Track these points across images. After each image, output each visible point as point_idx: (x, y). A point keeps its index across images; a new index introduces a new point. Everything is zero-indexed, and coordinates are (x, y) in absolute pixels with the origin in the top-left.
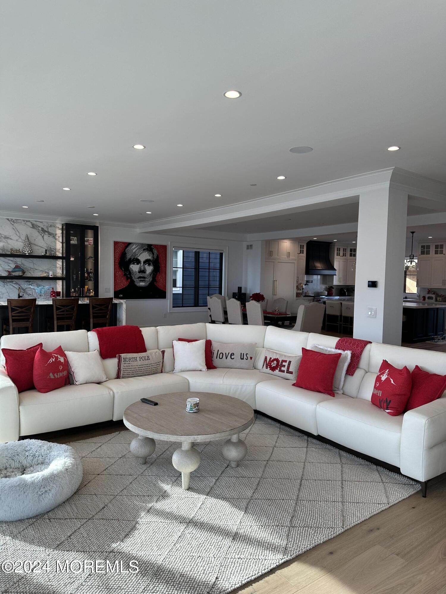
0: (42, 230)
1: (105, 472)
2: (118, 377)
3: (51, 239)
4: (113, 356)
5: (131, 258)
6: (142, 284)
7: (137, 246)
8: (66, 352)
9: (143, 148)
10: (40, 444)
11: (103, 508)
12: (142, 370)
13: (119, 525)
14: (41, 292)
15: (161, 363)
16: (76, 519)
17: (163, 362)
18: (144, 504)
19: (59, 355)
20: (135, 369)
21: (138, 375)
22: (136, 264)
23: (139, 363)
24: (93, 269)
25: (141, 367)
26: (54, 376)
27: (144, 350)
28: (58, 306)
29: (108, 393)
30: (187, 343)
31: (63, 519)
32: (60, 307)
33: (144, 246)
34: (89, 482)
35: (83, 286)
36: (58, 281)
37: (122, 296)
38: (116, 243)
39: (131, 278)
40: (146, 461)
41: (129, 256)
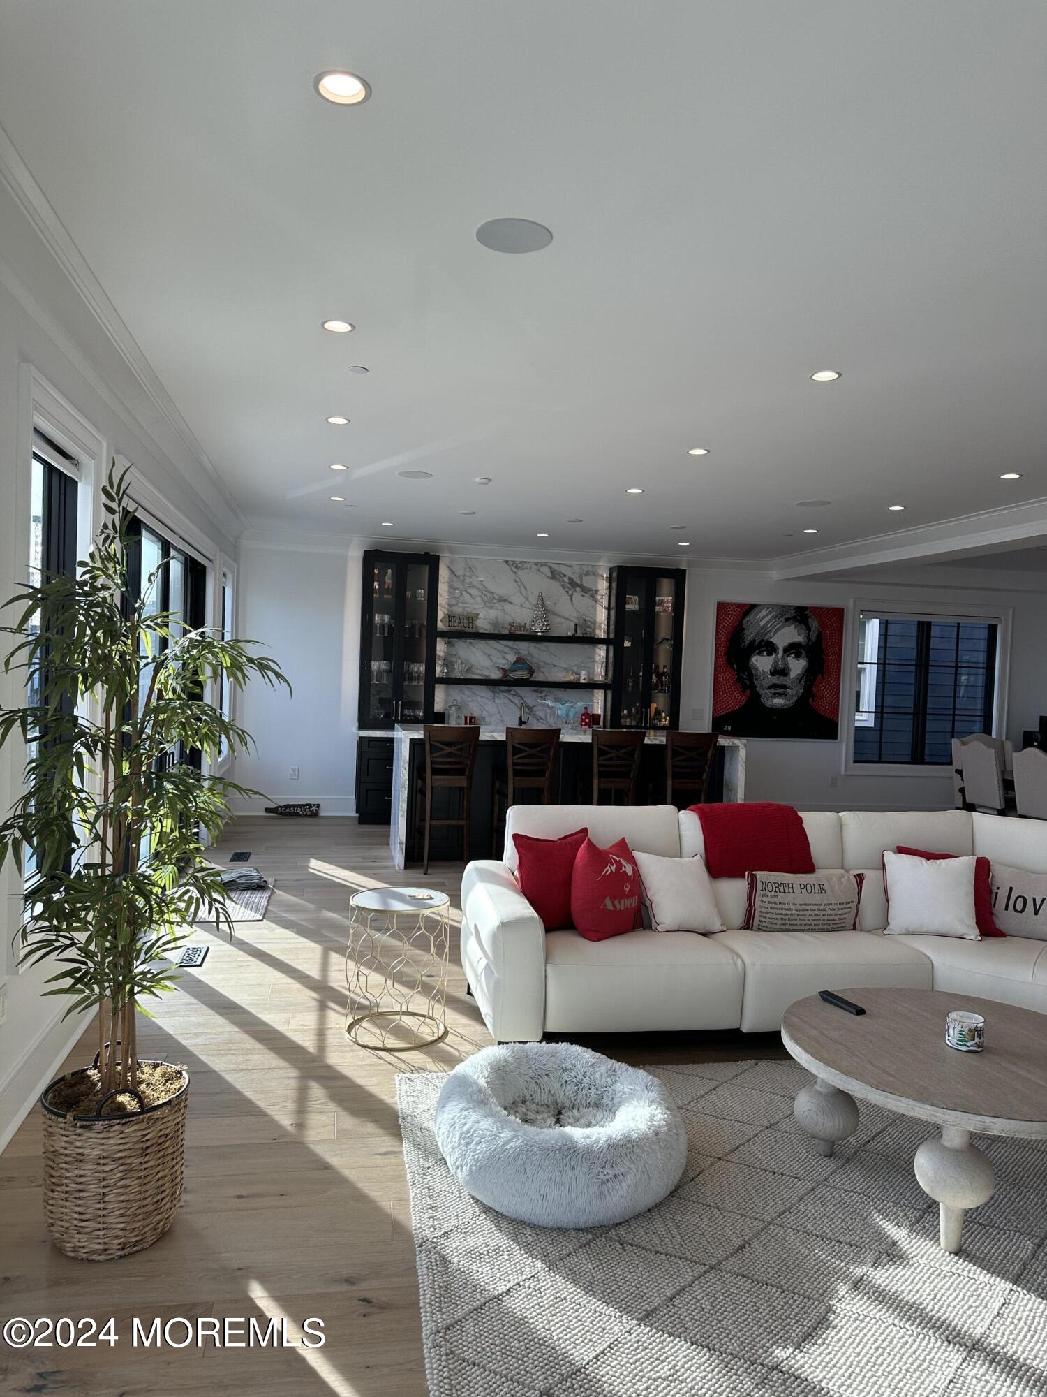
0: (570, 583)
1: (733, 1157)
2: (748, 925)
3: (587, 600)
4: (735, 873)
5: (755, 641)
6: (779, 702)
7: (770, 612)
8: (635, 853)
9: (836, 376)
10: (593, 1061)
11: (742, 1247)
12: (806, 918)
13: (785, 1304)
14: (567, 715)
15: (854, 905)
16: (681, 1258)
17: (859, 902)
18: (843, 1264)
19: (624, 858)
20: (789, 912)
21: (794, 927)
22: (765, 653)
23: (798, 898)
24: (669, 667)
25: (804, 910)
26: (614, 906)
27: (808, 867)
28: (602, 745)
29: (731, 962)
30: (923, 860)
31: (649, 1250)
32: (606, 749)
33: (788, 612)
34: (700, 1173)
35: (647, 702)
36: (596, 691)
37: (730, 728)
38: (721, 607)
39: (753, 686)
40: (832, 1150)
41: (750, 635)
